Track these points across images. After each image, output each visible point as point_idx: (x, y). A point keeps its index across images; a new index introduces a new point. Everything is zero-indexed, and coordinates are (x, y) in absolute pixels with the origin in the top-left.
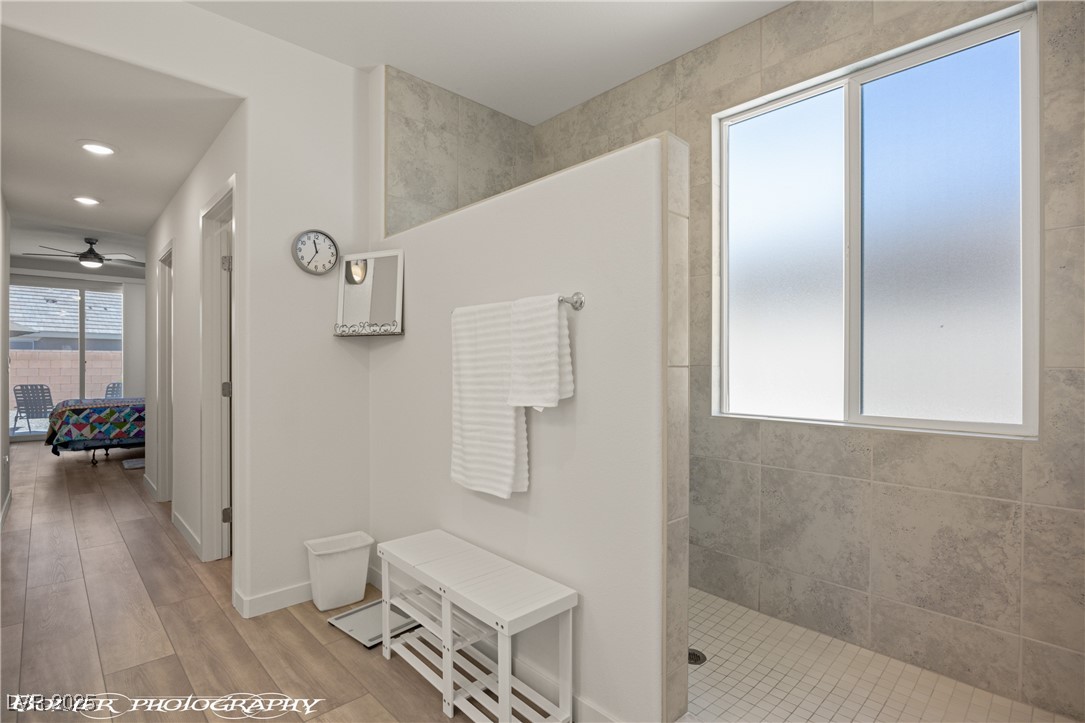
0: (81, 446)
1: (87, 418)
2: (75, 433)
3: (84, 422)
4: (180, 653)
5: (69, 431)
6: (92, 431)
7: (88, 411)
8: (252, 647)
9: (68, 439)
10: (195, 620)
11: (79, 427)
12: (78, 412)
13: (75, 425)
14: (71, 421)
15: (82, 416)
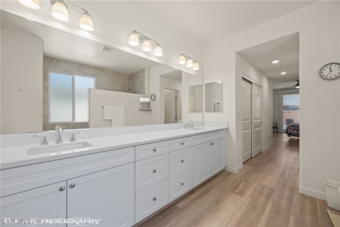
0: (294, 135)
1: (296, 128)
2: (292, 132)
3: (295, 129)
4: (275, 189)
5: (291, 131)
6: (297, 132)
7: (295, 127)
8: (294, 200)
9: (290, 133)
10: (286, 185)
11: (294, 130)
12: (293, 126)
13: (292, 130)
14: (291, 128)
15: (294, 127)
